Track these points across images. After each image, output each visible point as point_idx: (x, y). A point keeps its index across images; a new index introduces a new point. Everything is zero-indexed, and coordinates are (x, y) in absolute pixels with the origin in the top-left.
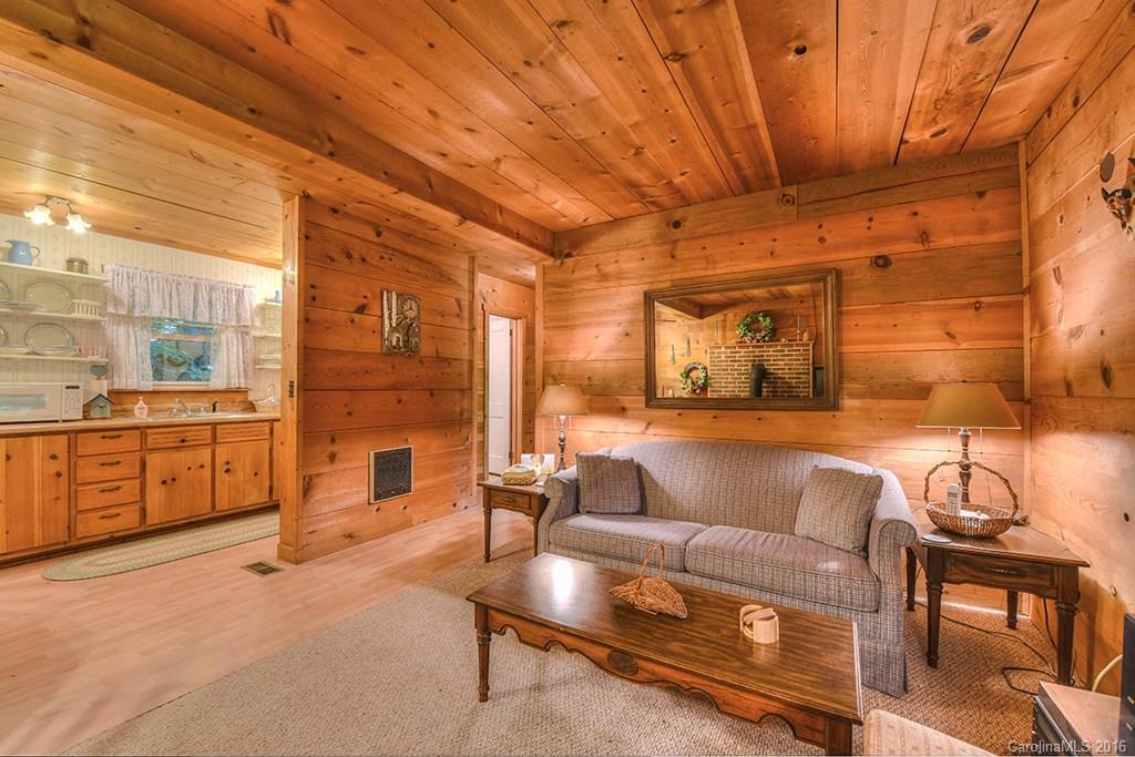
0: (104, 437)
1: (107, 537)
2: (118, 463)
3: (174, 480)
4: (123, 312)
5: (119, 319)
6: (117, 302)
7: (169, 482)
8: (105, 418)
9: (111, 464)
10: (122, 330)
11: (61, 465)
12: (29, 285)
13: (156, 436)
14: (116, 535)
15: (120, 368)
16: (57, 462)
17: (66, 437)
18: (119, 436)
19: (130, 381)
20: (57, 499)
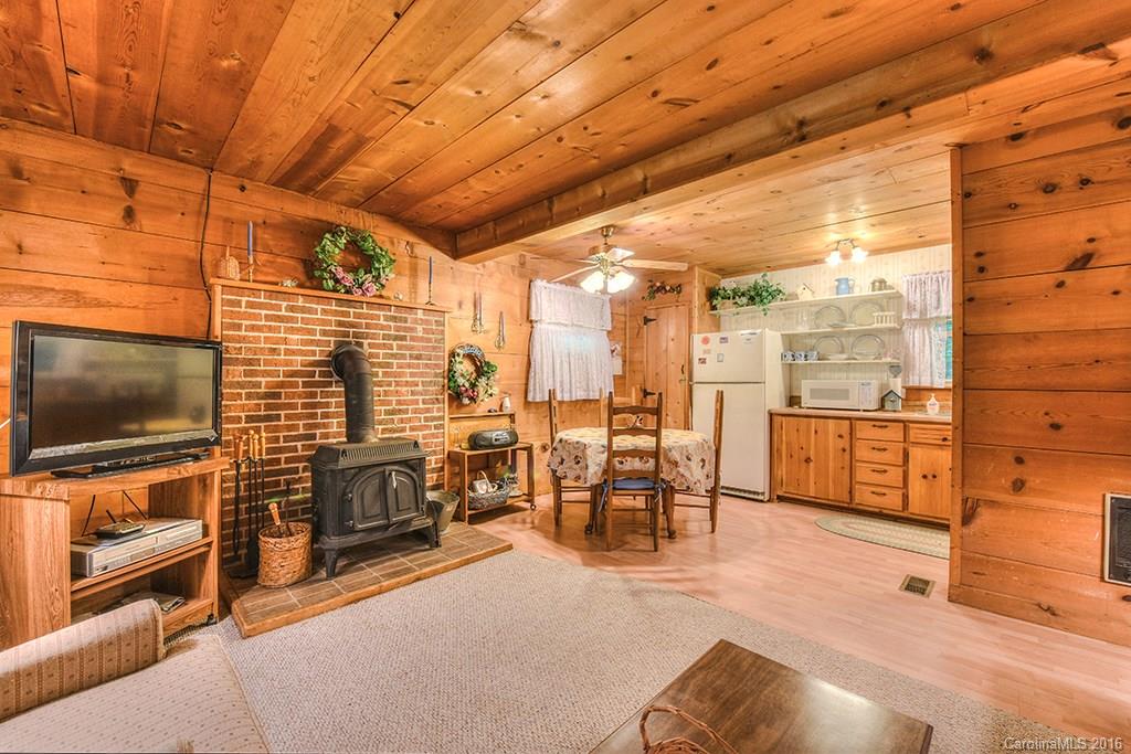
0: (874, 426)
1: (877, 510)
2: (885, 450)
3: (934, 477)
4: (915, 316)
5: (915, 323)
6: (911, 308)
7: (930, 477)
8: (895, 411)
9: (879, 450)
10: (917, 333)
11: (845, 443)
12: (856, 307)
13: (918, 431)
14: (885, 511)
15: (914, 366)
16: (843, 440)
17: (848, 422)
18: (886, 427)
19: (923, 379)
20: (843, 468)
